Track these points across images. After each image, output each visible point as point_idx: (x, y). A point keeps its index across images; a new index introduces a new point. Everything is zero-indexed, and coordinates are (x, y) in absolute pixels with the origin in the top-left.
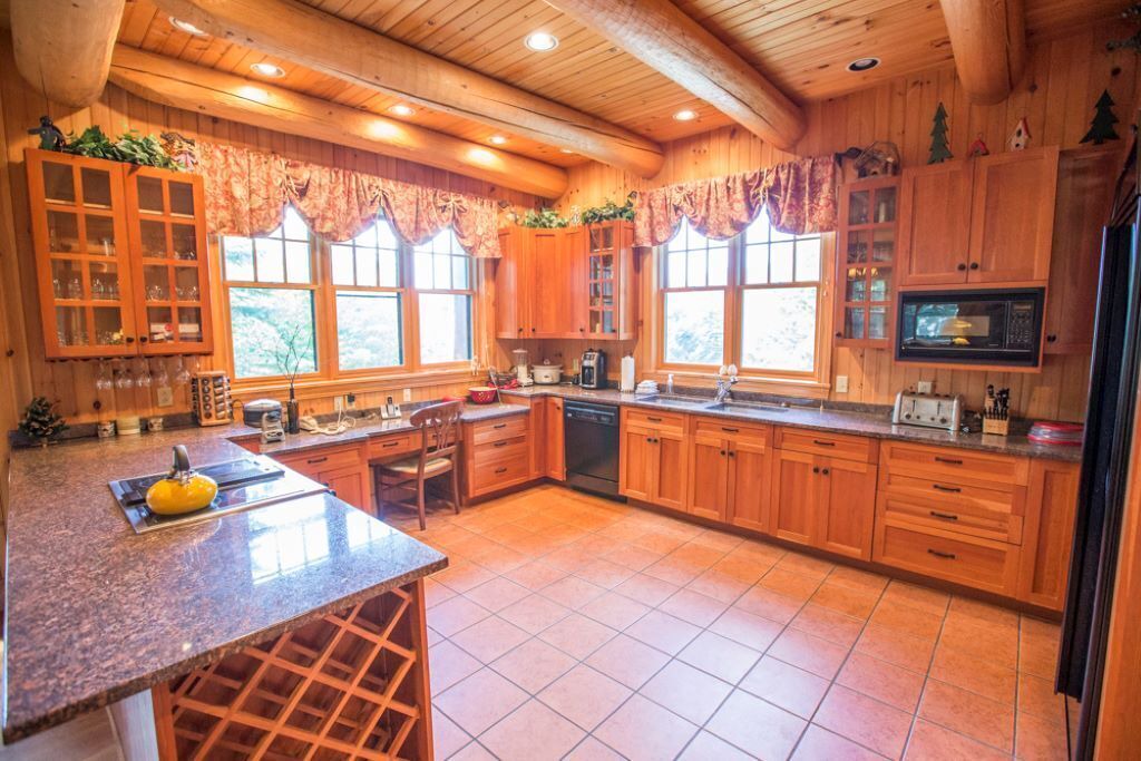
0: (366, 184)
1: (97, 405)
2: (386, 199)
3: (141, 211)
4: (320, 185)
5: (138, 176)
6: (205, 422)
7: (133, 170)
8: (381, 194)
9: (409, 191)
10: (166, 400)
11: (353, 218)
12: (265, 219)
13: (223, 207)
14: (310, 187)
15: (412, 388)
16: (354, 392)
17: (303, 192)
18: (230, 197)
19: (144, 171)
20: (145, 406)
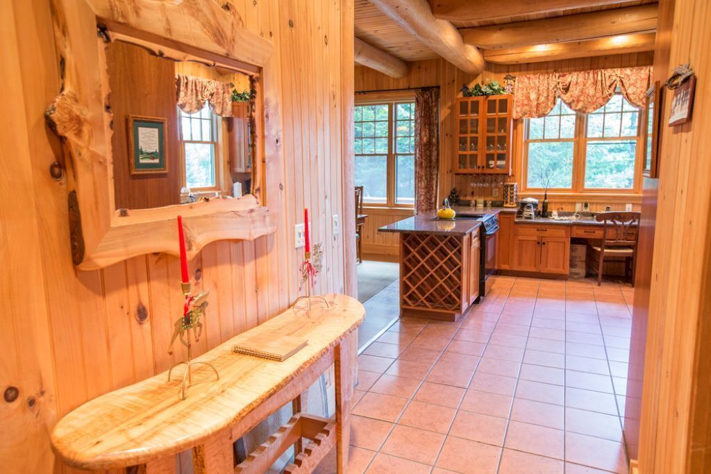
0: (607, 75)
1: (473, 193)
2: (622, 81)
3: (488, 114)
4: (577, 83)
5: (489, 101)
6: (505, 205)
7: (487, 98)
8: (618, 79)
9: (643, 71)
10: (495, 194)
11: (597, 98)
12: (545, 107)
13: (526, 105)
14: (571, 86)
15: (633, 204)
16: (588, 201)
17: (567, 89)
18: (528, 98)
19: (491, 98)
20: (487, 196)
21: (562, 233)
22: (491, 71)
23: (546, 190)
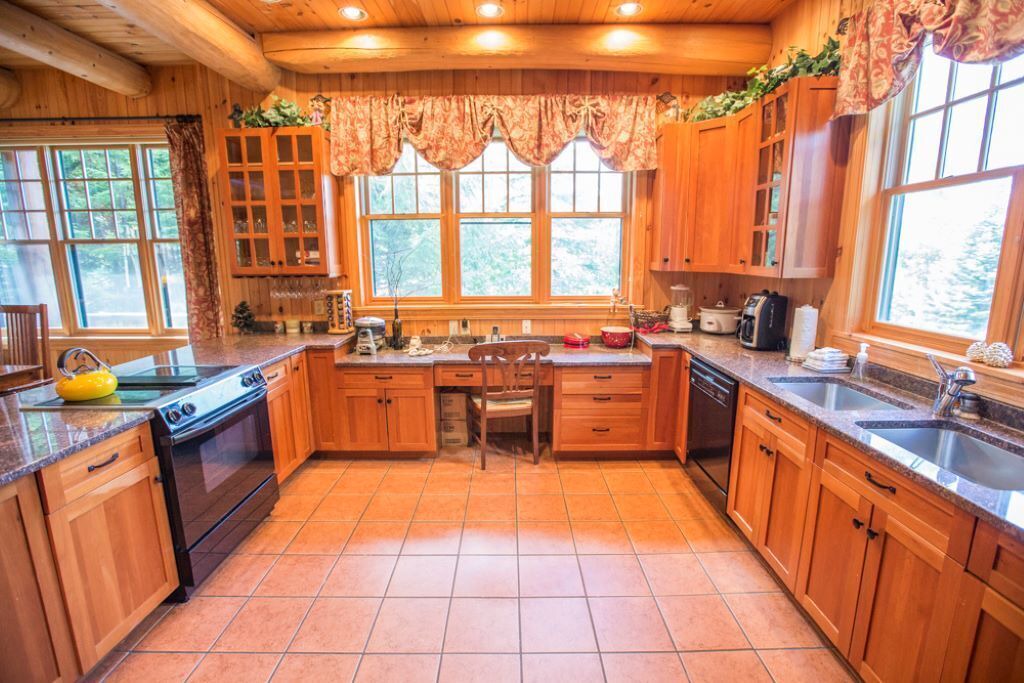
0: (479, 104)
1: (281, 309)
2: (501, 118)
3: (301, 163)
4: (433, 115)
5: (277, 137)
6: (331, 330)
7: (274, 132)
8: (495, 113)
9: (530, 104)
10: (319, 310)
11: (466, 144)
12: (386, 156)
13: (354, 151)
14: (424, 120)
15: (532, 320)
16: (467, 317)
17: (417, 127)
18: (355, 138)
19: (281, 132)
20: (307, 314)
21: (417, 380)
22: (292, 89)
23: (397, 301)
